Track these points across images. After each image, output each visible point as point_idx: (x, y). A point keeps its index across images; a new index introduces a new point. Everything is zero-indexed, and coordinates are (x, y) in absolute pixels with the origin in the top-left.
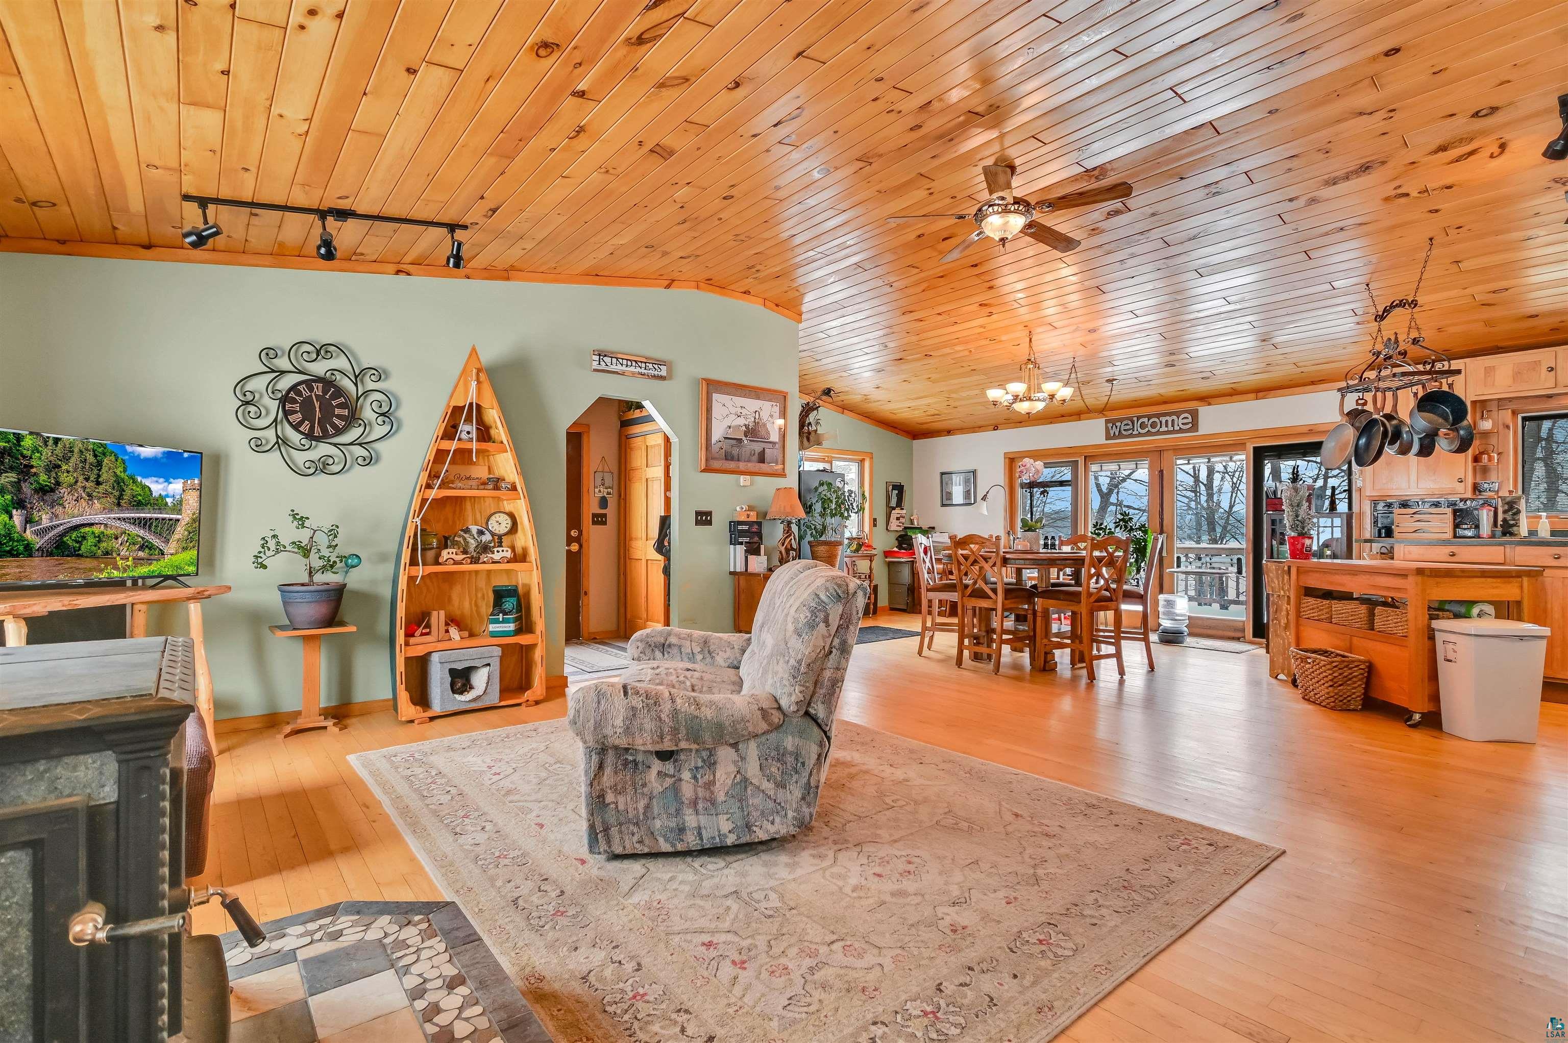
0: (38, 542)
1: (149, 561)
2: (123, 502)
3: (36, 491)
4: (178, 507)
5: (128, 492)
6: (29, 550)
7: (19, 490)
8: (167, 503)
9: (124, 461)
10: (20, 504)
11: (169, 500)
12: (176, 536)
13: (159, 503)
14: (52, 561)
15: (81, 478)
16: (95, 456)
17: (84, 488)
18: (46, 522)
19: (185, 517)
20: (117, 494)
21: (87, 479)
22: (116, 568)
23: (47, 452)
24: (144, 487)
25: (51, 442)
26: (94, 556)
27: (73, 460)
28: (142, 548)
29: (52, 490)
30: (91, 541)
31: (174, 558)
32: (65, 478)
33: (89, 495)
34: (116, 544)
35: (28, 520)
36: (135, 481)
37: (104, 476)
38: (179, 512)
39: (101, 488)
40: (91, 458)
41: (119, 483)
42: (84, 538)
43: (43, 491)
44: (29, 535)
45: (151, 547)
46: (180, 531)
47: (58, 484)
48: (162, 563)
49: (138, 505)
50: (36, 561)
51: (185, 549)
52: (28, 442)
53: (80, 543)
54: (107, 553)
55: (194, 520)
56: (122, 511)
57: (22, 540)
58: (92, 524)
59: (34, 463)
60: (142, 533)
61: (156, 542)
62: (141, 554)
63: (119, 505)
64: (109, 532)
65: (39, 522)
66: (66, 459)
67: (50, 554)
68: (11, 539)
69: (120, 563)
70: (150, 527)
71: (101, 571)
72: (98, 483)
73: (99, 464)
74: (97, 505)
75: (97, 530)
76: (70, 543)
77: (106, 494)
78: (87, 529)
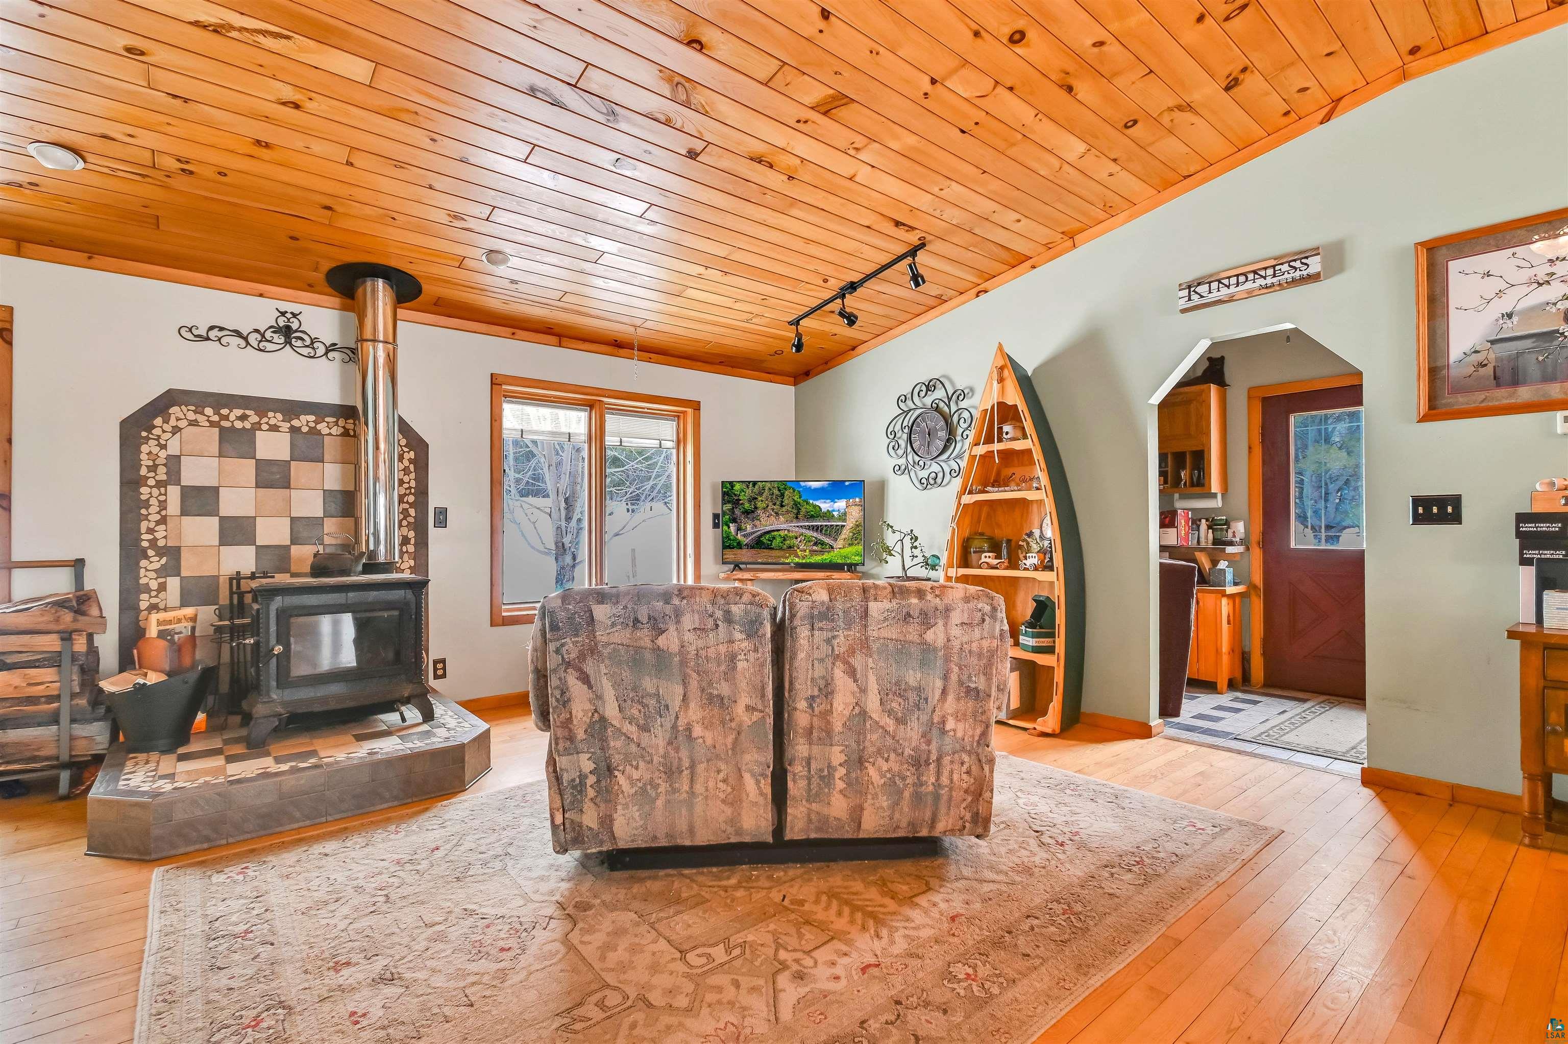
0: (745, 541)
1: (822, 552)
2: (800, 516)
3: (743, 513)
4: (843, 516)
5: (803, 510)
6: (740, 545)
7: (733, 513)
8: (833, 516)
9: (799, 492)
10: (734, 520)
11: (835, 514)
12: (843, 536)
13: (828, 515)
14: (753, 551)
15: (770, 504)
16: (779, 490)
17: (773, 510)
18: (749, 528)
19: (850, 523)
20: (795, 511)
21: (774, 504)
22: (798, 556)
23: (749, 492)
24: (815, 506)
25: (751, 485)
26: (781, 549)
27: (765, 494)
28: (816, 544)
29: (753, 512)
30: (778, 540)
31: (842, 551)
32: (759, 504)
33: (776, 513)
34: (796, 542)
35: (739, 529)
36: (808, 503)
37: (786, 502)
38: (845, 520)
39: (784, 509)
40: (776, 492)
41: (796, 505)
42: (774, 538)
43: (747, 513)
44: (739, 537)
45: (823, 543)
46: (846, 533)
47: (756, 508)
48: (832, 554)
49: (812, 517)
50: (744, 551)
51: (850, 545)
52: (737, 487)
53: (771, 541)
54: (790, 547)
55: (858, 526)
56: (799, 522)
57: (735, 539)
58: (778, 530)
59: (741, 498)
60: (815, 534)
61: (827, 540)
62: (815, 548)
63: (797, 518)
64: (791, 534)
65: (745, 530)
66: (761, 494)
67: (753, 547)
68: (730, 539)
69: (800, 553)
70: (821, 531)
71: (787, 558)
72: (782, 506)
73: (782, 495)
74: (782, 518)
75: (782, 533)
76: (765, 541)
77: (788, 512)
78: (776, 533)
